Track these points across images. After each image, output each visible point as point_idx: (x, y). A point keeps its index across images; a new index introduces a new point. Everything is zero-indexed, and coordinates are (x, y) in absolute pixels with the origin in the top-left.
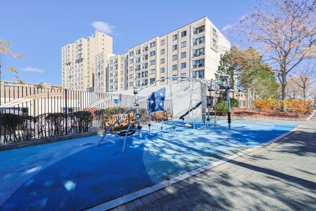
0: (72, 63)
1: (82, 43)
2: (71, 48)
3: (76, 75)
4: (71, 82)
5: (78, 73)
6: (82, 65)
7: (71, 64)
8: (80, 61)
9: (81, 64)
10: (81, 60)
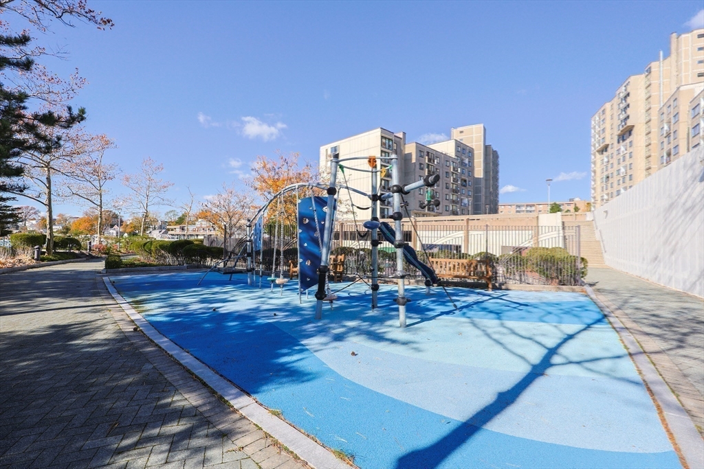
0: (610, 146)
1: (629, 90)
2: (608, 112)
3: (619, 170)
4: (610, 190)
5: (623, 164)
6: (631, 142)
7: (609, 149)
8: (626, 133)
9: (628, 141)
10: (628, 134)
